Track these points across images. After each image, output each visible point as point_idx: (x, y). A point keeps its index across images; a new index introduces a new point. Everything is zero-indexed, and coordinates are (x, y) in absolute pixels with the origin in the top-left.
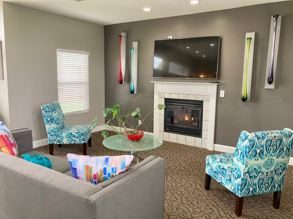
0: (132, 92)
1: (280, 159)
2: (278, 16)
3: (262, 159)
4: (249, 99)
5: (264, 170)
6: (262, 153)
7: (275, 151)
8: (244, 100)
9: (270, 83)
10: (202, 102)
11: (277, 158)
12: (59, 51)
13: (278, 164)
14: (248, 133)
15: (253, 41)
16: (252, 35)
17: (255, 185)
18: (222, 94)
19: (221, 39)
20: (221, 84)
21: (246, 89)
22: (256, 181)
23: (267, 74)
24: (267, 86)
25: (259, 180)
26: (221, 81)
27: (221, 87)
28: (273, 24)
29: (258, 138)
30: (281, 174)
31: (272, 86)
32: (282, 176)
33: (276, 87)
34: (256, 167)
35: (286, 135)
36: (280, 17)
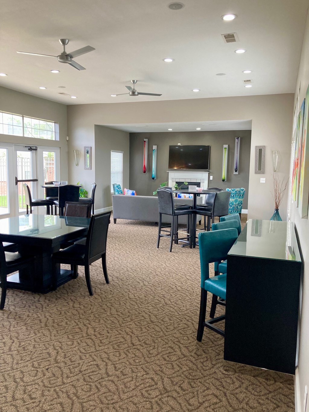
0: (153, 179)
1: (240, 199)
2: (238, 138)
3: (234, 199)
4: (226, 180)
5: (234, 203)
6: (234, 196)
7: (238, 196)
8: (223, 180)
9: (236, 171)
10: (200, 183)
11: (239, 199)
12: (112, 152)
13: (239, 202)
14: (228, 189)
15: (227, 149)
16: (226, 146)
17: (231, 209)
18: (211, 178)
19: (210, 147)
20: (210, 172)
21: (224, 175)
22: (232, 208)
23: (235, 167)
24: (235, 173)
25: (233, 207)
26: (210, 171)
27: (210, 174)
28: (237, 140)
29: (232, 190)
30: (240, 206)
31: (237, 173)
32: (241, 207)
33: (239, 174)
34: (232, 202)
35: (241, 190)
36: (239, 138)
